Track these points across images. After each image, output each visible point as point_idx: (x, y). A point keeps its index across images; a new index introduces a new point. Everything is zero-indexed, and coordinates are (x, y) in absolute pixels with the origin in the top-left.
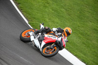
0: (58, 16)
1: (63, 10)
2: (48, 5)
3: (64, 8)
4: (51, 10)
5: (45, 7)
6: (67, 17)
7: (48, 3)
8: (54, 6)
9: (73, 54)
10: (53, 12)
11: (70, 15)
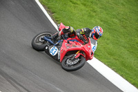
0: (109, 29)
1: (115, 20)
2: (94, 14)
3: (117, 18)
4: (99, 21)
5: (91, 16)
6: (122, 30)
7: (95, 12)
8: (104, 15)
9: (130, 82)
10: (102, 23)
11: (125, 27)
